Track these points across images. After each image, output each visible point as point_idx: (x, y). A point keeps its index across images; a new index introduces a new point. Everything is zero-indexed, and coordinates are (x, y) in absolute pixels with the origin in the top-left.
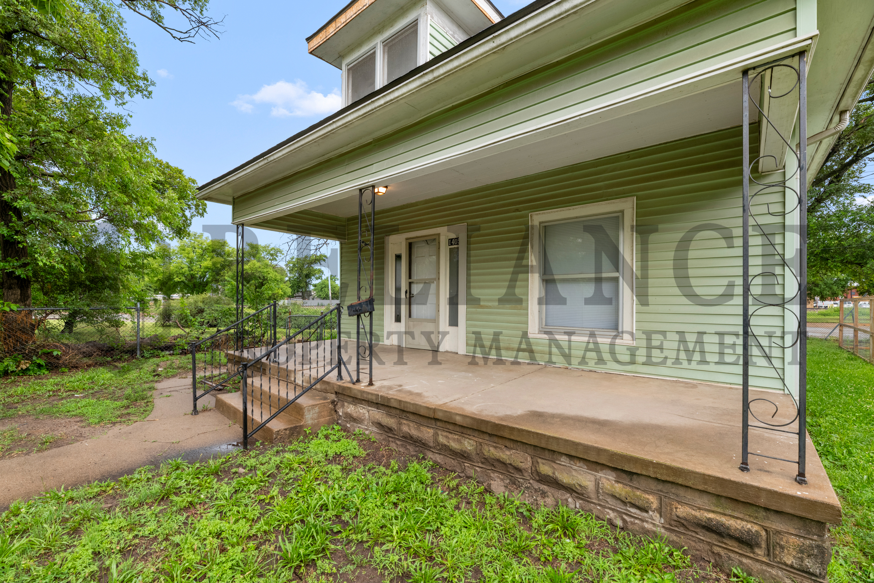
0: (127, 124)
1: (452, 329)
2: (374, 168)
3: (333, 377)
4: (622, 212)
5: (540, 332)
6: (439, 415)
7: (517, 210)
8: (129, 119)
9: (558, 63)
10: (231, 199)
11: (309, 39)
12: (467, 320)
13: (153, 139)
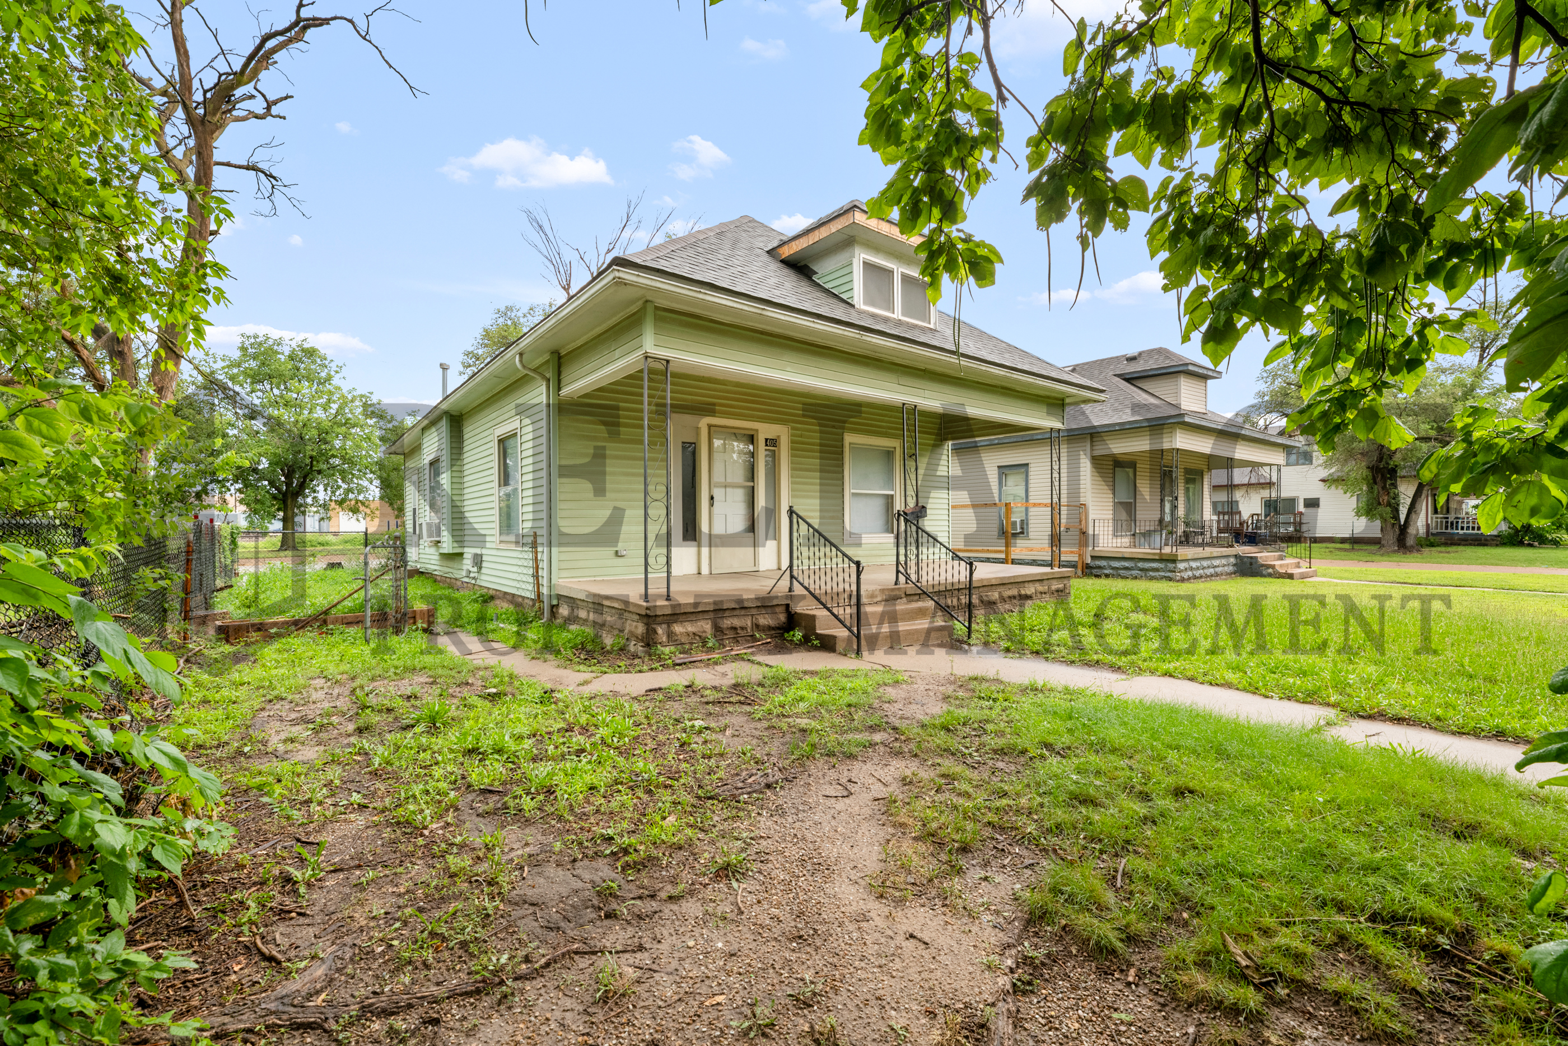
4: (895, 448)
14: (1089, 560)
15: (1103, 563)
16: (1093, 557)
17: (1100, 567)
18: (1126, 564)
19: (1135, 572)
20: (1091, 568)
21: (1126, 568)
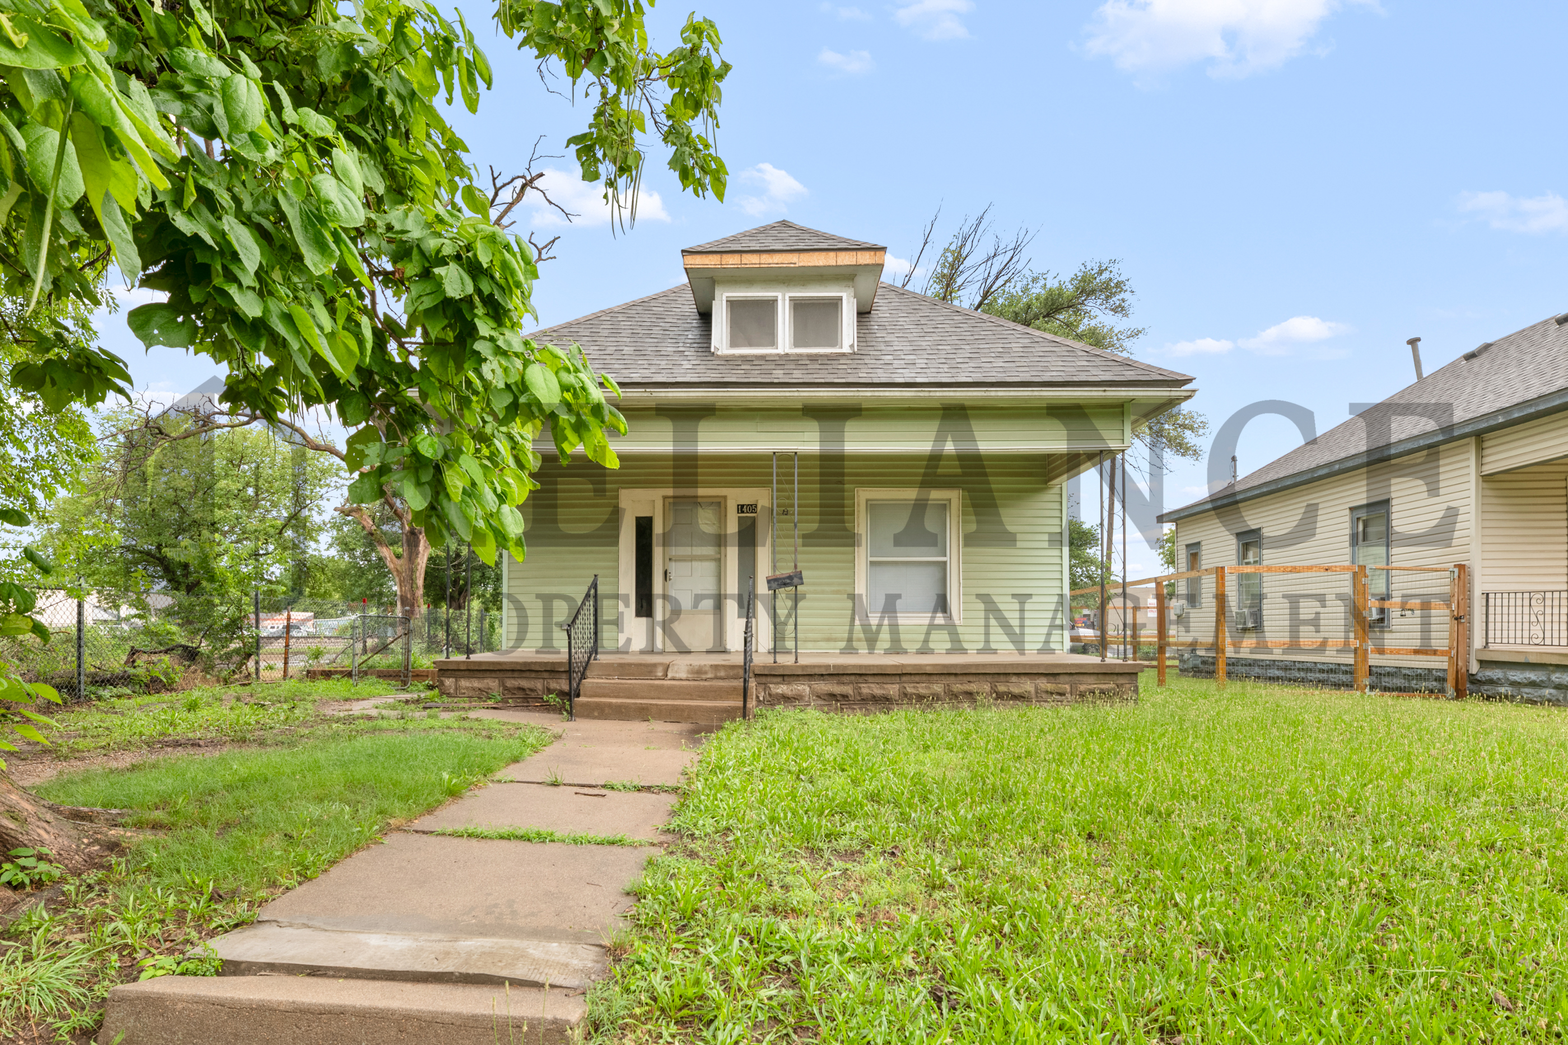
4: (949, 500)
5: (868, 618)
6: (908, 670)
9: (1002, 408)
14: (1474, 668)
15: (1496, 674)
16: (1483, 663)
17: (1491, 682)
18: (1532, 676)
19: (1547, 692)
20: (1480, 682)
21: (1533, 684)
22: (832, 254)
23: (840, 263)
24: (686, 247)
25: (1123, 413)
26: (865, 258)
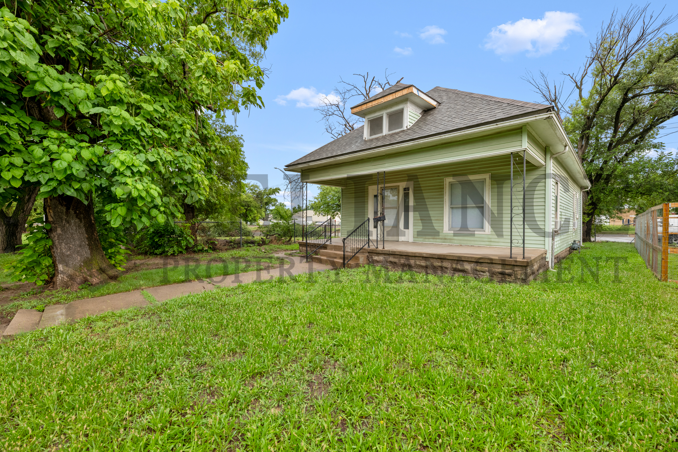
0: (235, 130)
1: (406, 230)
2: (386, 165)
3: (366, 247)
4: (485, 179)
5: (449, 230)
6: (417, 255)
7: (438, 176)
8: (236, 128)
9: (460, 141)
10: (300, 170)
11: (352, 108)
12: (414, 226)
13: (242, 135)
22: (394, 94)
23: (397, 97)
24: (352, 106)
25: (522, 132)
26: (405, 92)
